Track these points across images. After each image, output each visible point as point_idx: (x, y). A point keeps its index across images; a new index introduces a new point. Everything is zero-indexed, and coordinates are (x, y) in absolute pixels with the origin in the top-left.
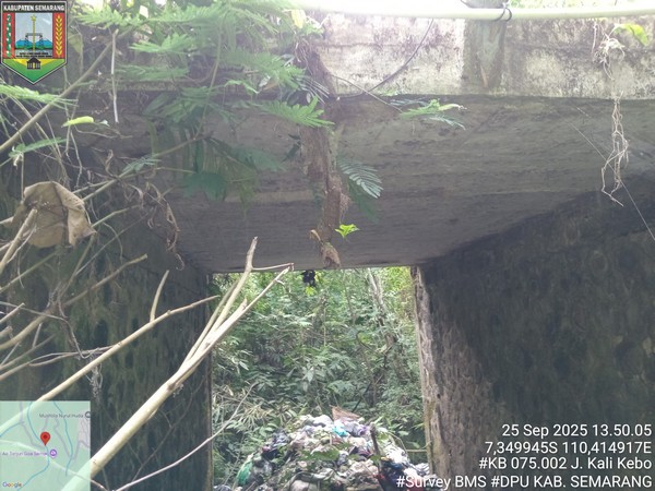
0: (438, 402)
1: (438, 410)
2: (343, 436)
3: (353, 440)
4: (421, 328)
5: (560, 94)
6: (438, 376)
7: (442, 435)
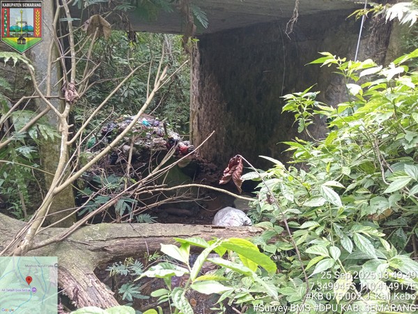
0: (198, 111)
1: (198, 115)
2: (148, 126)
3: (153, 128)
4: (193, 72)
6: (200, 99)
7: (199, 127)
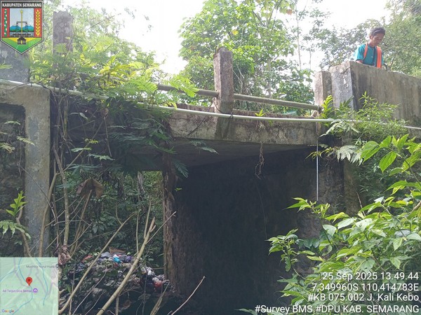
0: (172, 242)
1: (172, 246)
2: (119, 262)
3: (124, 265)
4: (166, 204)
5: (245, 141)
6: (173, 229)
7: (173, 259)
